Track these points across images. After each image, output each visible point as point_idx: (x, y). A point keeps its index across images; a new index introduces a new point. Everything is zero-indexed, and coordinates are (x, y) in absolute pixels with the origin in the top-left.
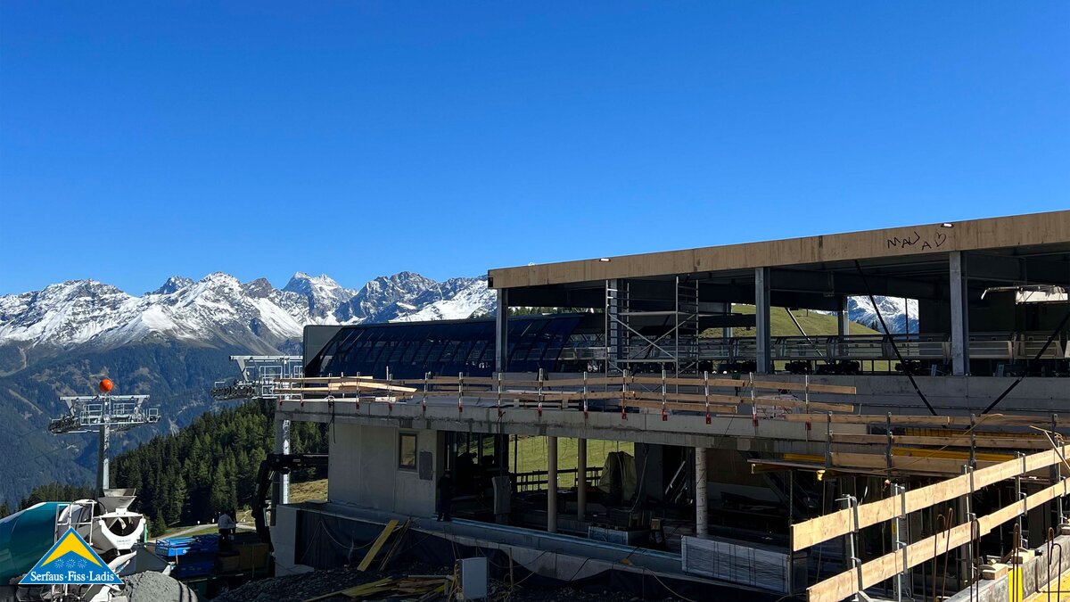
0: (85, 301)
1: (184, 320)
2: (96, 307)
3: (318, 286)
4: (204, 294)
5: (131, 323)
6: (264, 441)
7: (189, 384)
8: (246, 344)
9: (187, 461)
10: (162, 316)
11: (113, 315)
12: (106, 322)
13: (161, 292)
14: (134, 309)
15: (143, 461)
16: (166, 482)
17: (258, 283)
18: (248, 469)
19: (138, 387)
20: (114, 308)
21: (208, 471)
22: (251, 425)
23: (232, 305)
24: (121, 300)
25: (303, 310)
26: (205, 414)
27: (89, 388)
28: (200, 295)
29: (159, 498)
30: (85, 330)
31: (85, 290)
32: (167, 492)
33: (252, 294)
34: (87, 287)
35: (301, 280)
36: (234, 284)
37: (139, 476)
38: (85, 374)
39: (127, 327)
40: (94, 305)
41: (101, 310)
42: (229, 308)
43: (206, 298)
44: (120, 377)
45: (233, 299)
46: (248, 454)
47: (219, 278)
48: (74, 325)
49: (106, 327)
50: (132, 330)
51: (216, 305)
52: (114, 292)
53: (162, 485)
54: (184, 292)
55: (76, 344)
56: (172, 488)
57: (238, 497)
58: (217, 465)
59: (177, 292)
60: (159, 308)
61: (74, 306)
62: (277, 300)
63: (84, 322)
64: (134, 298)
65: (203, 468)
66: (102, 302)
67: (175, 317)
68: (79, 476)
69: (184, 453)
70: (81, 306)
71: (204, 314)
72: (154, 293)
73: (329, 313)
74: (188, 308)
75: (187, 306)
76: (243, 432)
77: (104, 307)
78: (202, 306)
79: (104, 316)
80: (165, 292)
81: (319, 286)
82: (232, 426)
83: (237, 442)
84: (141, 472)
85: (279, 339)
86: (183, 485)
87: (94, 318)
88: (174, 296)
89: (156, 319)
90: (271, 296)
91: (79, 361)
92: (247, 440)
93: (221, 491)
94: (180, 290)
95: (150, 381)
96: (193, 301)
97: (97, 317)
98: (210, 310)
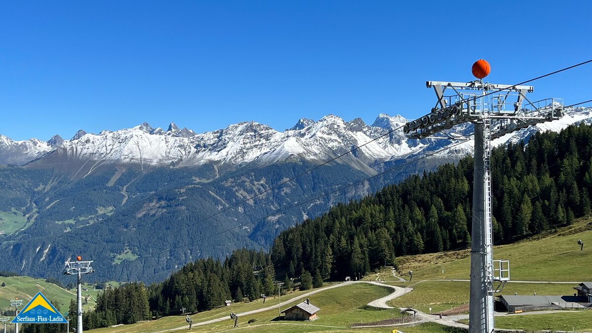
0: (250, 135)
1: (310, 147)
2: (257, 139)
3: (394, 123)
4: (322, 129)
5: (278, 149)
6: (385, 223)
7: (314, 189)
8: (349, 163)
9: (332, 236)
10: (296, 144)
11: (267, 144)
12: (263, 148)
13: (295, 129)
14: (279, 140)
15: (301, 235)
16: (319, 250)
17: (356, 121)
18: (376, 242)
19: (283, 190)
20: (267, 139)
21: (347, 243)
22: (373, 212)
23: (339, 137)
24: (271, 134)
25: (386, 139)
26: (339, 204)
27: (254, 191)
28: (319, 129)
29: (315, 261)
30: (251, 154)
31: (251, 128)
32: (320, 257)
33: (352, 129)
34: (251, 126)
35: (383, 119)
36: (340, 122)
37: (300, 245)
38: (252, 182)
39: (275, 152)
40: (255, 137)
41: (260, 141)
42: (337, 139)
43: (323, 132)
44: (272, 184)
45: (340, 133)
46: (375, 232)
47: (331, 118)
48: (245, 151)
49: (263, 151)
50: (278, 154)
51: (329, 136)
52: (267, 129)
53: (316, 252)
54: (309, 129)
55: (246, 163)
56: (323, 255)
57: (369, 262)
58: (353, 239)
59: (305, 129)
60: (294, 139)
61: (244, 138)
62: (368, 133)
63: (250, 148)
64: (278, 133)
65: (344, 241)
66: (261, 136)
67: (304, 145)
68: (251, 246)
69: (329, 231)
70: (248, 138)
71: (322, 143)
72: (290, 130)
73: (403, 141)
74: (312, 139)
75: (311, 137)
76: (368, 216)
77: (262, 139)
78: (321, 138)
79: (262, 145)
80: (298, 128)
81: (396, 123)
82: (360, 213)
83: (364, 224)
84: (301, 242)
85: (370, 160)
86: (331, 253)
87: (256, 146)
88: (303, 131)
89: (292, 146)
90: (364, 130)
91: (248, 174)
92: (371, 223)
93: (358, 257)
94: (306, 128)
95: (290, 186)
96: (315, 134)
97: (258, 145)
98: (325, 140)
